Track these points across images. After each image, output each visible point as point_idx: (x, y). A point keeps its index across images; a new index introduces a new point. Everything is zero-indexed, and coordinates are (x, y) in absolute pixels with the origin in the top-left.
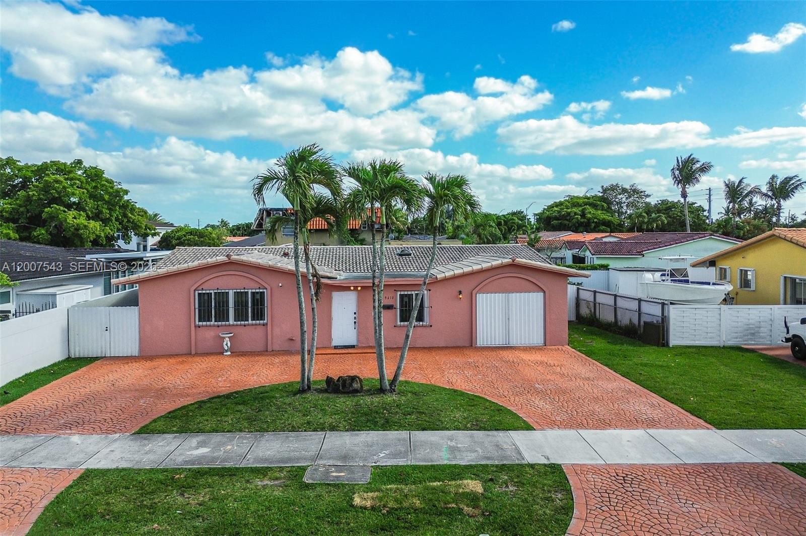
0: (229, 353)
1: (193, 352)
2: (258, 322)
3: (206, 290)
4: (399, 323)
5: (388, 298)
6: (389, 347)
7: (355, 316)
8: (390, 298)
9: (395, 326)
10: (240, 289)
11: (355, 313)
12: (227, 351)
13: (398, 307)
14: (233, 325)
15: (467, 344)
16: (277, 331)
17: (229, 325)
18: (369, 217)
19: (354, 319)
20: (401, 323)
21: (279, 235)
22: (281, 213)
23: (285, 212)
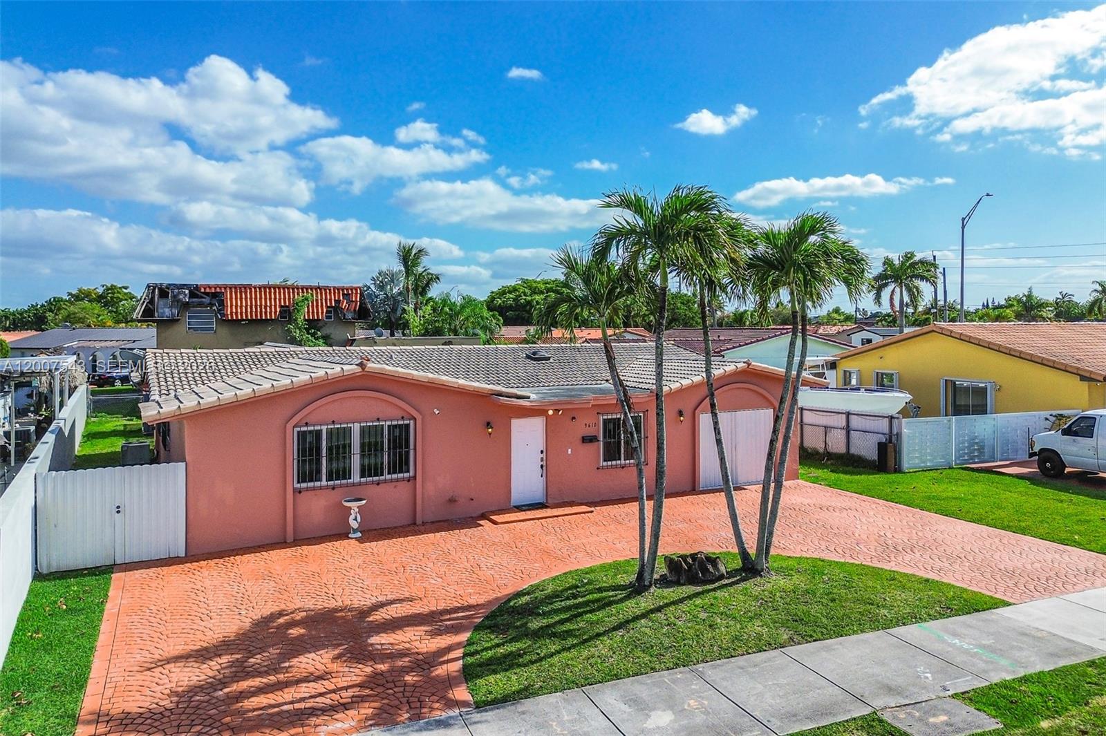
0: (359, 535)
1: (290, 539)
2: (401, 475)
3: (314, 426)
4: (602, 463)
6: (590, 501)
7: (542, 456)
8: (590, 425)
9: (598, 469)
10: (373, 422)
11: (542, 452)
12: (355, 531)
13: (601, 439)
14: (360, 484)
15: (688, 488)
16: (430, 487)
17: (353, 485)
18: (335, 300)
19: (540, 461)
20: (605, 464)
21: (181, 329)
22: (187, 292)
23: (195, 291)
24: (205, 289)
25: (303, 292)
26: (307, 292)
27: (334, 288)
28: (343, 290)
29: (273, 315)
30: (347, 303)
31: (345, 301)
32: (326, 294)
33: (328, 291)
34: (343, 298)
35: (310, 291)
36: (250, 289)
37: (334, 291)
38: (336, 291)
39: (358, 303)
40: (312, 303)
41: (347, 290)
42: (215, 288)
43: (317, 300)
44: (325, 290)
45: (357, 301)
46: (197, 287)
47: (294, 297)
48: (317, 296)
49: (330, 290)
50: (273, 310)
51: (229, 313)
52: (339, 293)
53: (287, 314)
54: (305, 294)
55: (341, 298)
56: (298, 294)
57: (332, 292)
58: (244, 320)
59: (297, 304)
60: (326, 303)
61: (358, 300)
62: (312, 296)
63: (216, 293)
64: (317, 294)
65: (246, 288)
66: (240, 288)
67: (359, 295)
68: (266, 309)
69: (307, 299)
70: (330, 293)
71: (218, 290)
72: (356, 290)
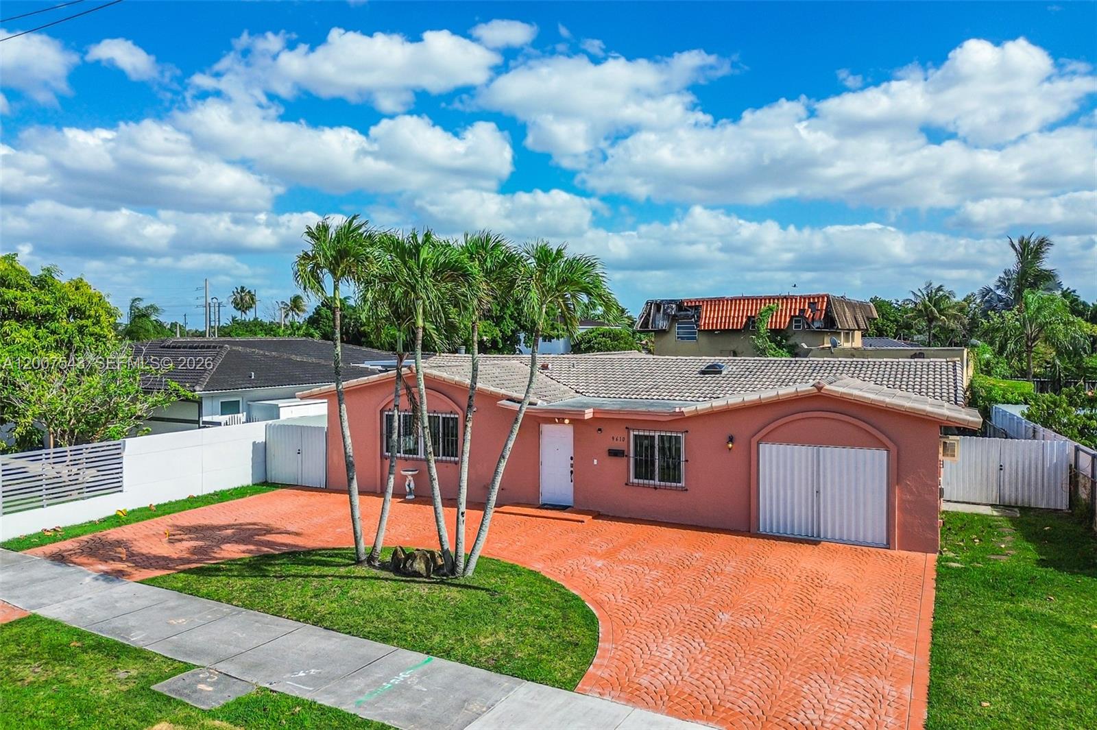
0: (412, 497)
1: (378, 491)
4: (632, 479)
5: (617, 440)
7: (572, 462)
8: (619, 438)
9: (628, 485)
11: (572, 458)
12: (409, 494)
13: (632, 455)
14: (422, 460)
15: (742, 527)
17: (417, 459)
18: (800, 310)
19: (570, 466)
20: (636, 481)
21: (672, 339)
22: (674, 306)
23: (680, 305)
24: (687, 303)
25: (770, 303)
26: (774, 303)
27: (801, 297)
28: (809, 299)
29: (739, 326)
30: (811, 312)
31: (810, 310)
32: (791, 303)
33: (794, 300)
34: (809, 307)
35: (776, 301)
36: (723, 302)
37: (800, 300)
38: (803, 300)
39: (824, 312)
40: (777, 313)
41: (814, 298)
42: (695, 302)
43: (782, 310)
44: (792, 299)
45: (822, 310)
46: (682, 302)
47: (760, 308)
48: (782, 306)
49: (796, 299)
50: (740, 321)
51: (702, 324)
52: (805, 302)
53: (751, 324)
54: (771, 305)
55: (806, 307)
56: (765, 305)
57: (798, 301)
58: (718, 330)
59: (761, 314)
60: (790, 312)
61: (824, 308)
62: (778, 306)
63: (695, 306)
64: (783, 303)
65: (719, 300)
66: (715, 301)
67: (825, 303)
68: (733, 320)
69: (771, 309)
70: (796, 302)
71: (697, 304)
72: (823, 298)
